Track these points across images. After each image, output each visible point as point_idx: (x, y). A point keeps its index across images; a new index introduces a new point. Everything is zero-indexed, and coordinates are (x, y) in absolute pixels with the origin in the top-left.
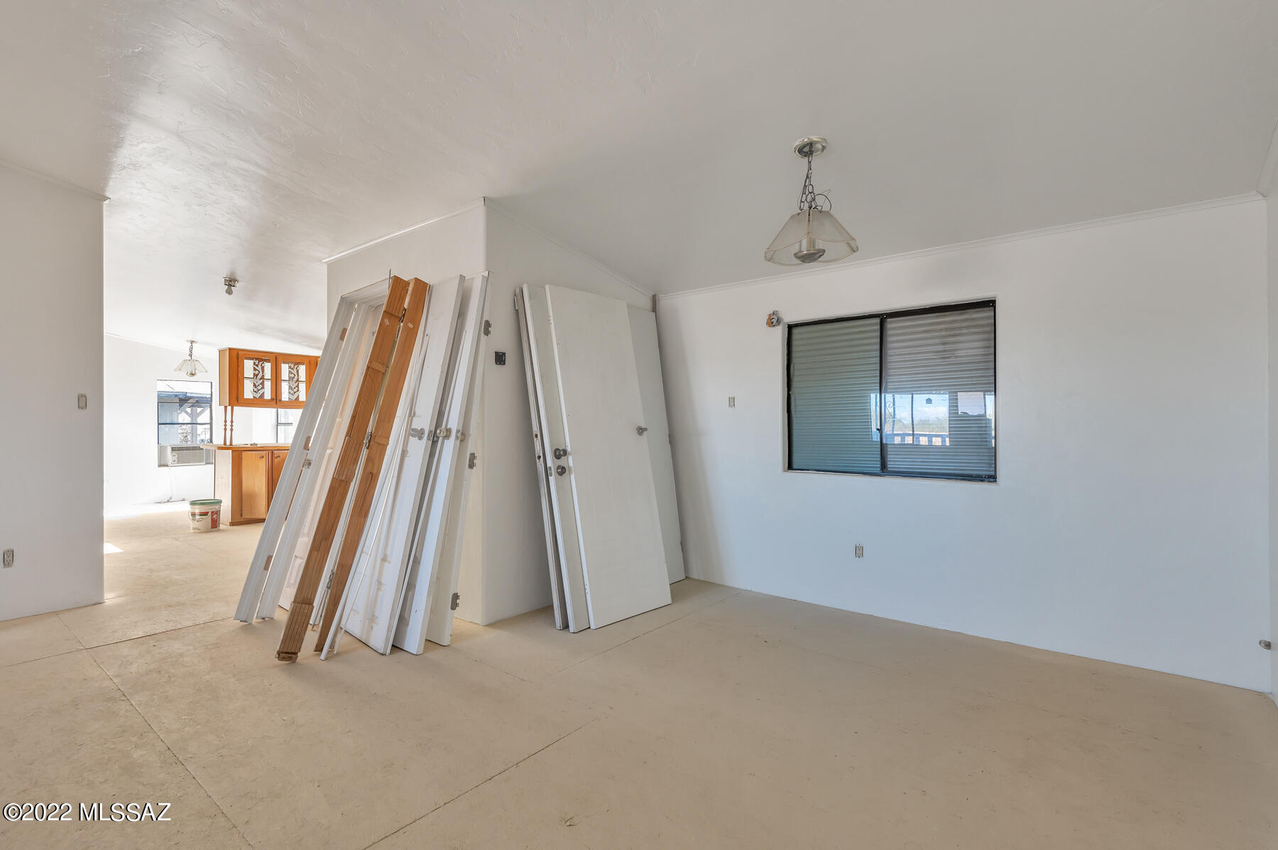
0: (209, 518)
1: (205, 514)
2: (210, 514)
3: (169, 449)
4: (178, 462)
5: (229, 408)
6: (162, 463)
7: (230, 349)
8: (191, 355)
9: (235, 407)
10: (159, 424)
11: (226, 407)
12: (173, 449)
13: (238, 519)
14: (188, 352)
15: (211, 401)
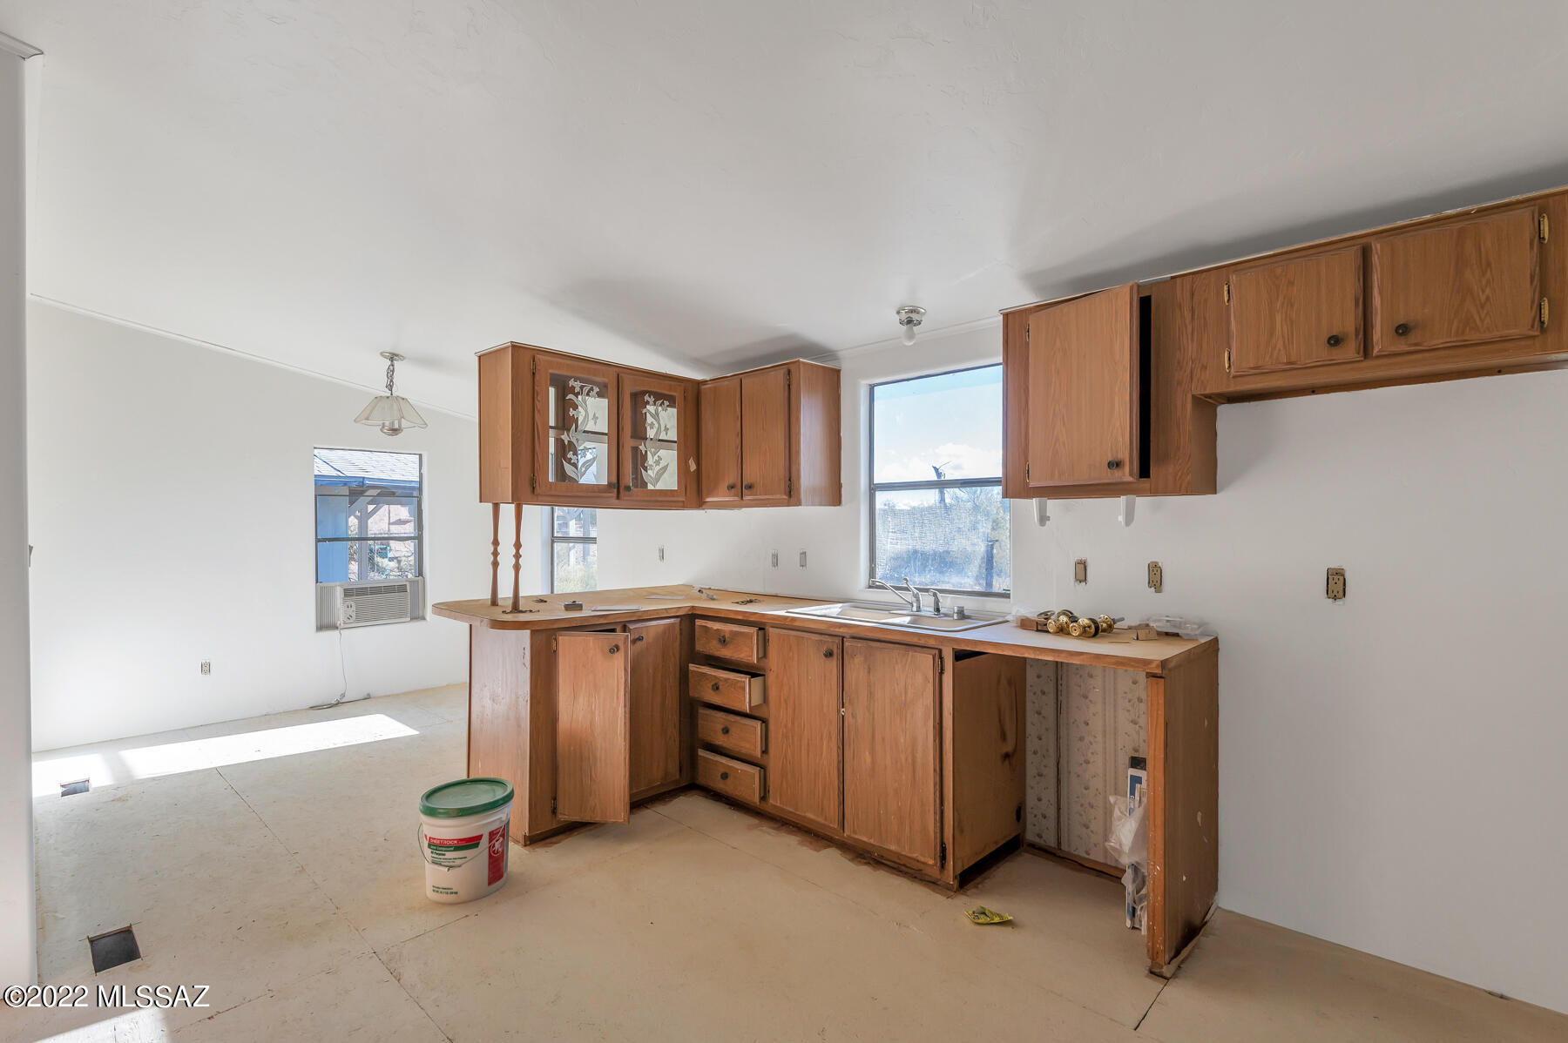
0: (481, 855)
1: (471, 843)
2: (484, 842)
3: (339, 593)
4: (358, 619)
5: (508, 510)
6: (325, 621)
7: (516, 348)
8: (390, 387)
9: (525, 507)
10: (318, 541)
11: (496, 507)
12: (348, 593)
13: (548, 825)
14: (385, 380)
15: (420, 489)
